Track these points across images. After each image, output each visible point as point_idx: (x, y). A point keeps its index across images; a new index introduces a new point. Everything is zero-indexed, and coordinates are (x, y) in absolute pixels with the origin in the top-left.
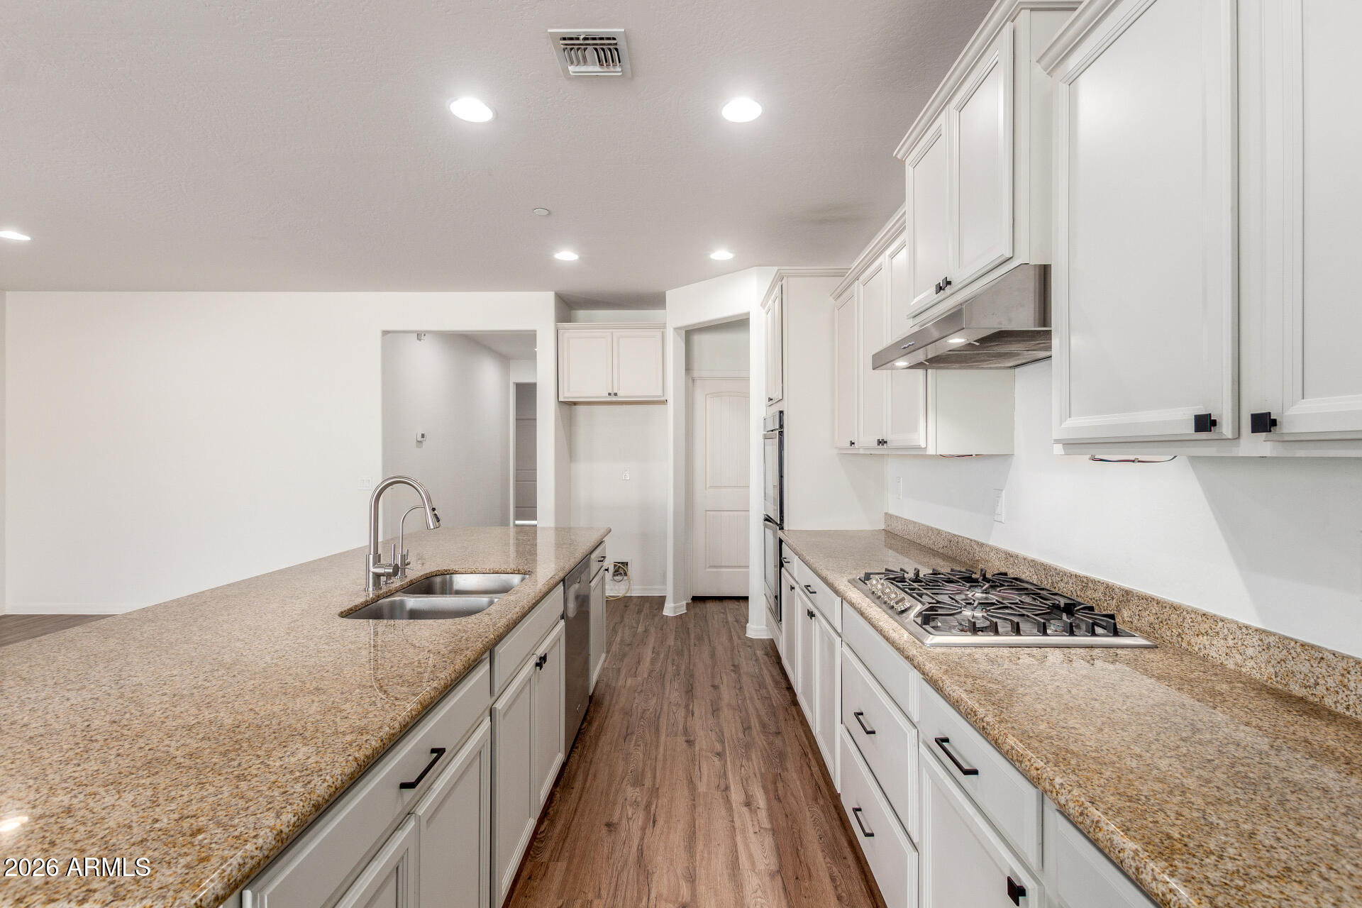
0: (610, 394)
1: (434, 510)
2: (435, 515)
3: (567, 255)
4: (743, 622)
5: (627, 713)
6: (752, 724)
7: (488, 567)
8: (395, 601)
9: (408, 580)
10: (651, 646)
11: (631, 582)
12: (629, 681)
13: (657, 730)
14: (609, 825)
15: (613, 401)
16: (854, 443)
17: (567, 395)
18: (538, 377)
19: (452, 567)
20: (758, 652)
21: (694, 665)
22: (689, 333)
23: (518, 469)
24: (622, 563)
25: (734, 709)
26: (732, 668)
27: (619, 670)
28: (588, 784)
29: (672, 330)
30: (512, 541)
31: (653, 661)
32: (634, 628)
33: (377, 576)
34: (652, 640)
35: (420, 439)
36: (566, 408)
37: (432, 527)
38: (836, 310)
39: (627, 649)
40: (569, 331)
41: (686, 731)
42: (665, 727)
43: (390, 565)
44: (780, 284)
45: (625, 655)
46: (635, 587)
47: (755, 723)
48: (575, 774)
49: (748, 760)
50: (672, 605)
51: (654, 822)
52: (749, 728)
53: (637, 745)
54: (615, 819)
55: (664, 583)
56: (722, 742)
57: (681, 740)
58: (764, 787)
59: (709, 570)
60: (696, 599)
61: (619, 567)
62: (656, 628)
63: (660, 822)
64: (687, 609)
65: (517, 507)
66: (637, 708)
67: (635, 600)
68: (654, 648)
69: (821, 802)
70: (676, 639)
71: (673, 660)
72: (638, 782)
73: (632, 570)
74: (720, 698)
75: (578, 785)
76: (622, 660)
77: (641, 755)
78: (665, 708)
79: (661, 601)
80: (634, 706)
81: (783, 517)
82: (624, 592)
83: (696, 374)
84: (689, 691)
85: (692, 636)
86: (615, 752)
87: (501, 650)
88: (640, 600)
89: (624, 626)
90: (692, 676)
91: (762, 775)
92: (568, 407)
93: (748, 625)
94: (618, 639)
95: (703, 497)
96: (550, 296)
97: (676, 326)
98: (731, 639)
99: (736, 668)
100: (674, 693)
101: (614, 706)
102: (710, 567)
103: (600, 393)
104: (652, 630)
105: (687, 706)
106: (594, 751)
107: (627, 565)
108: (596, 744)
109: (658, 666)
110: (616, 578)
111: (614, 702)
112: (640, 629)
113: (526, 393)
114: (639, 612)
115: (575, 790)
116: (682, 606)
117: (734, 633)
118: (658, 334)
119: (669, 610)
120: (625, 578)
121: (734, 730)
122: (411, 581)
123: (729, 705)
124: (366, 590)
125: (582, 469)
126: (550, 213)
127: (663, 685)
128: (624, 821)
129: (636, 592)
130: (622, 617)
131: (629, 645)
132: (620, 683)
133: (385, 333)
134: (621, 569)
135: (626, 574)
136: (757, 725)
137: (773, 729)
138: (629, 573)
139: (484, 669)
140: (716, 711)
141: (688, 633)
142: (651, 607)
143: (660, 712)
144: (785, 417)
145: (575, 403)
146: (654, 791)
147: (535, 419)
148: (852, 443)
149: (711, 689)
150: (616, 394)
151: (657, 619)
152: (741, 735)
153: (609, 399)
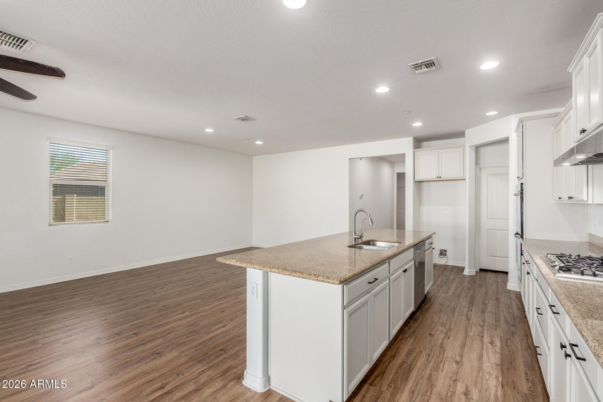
0: (437, 177)
1: (371, 219)
2: (372, 221)
3: (417, 124)
4: (505, 282)
5: (441, 305)
6: (501, 320)
7: (387, 240)
8: (360, 246)
9: (363, 241)
10: (455, 285)
11: (448, 259)
12: (443, 295)
13: (454, 312)
14: (430, 334)
15: (439, 179)
16: (561, 198)
17: (418, 178)
18: (406, 171)
19: (376, 239)
20: (512, 295)
21: (476, 295)
22: (478, 148)
23: (398, 209)
24: (444, 250)
25: (492, 313)
26: (495, 299)
27: (439, 290)
28: (423, 321)
29: (468, 147)
30: (395, 234)
31: (455, 290)
32: (448, 277)
33: (355, 238)
34: (456, 283)
35: (361, 196)
36: (417, 183)
37: (371, 225)
38: (555, 134)
39: (444, 284)
40: (419, 152)
41: (467, 315)
42: (457, 312)
43: (359, 235)
44: (521, 124)
45: (442, 286)
46: (450, 261)
47: (502, 320)
48: (418, 318)
49: (495, 331)
50: (468, 270)
51: (448, 338)
52: (499, 321)
53: (444, 315)
54: (433, 333)
55: (464, 261)
56: (484, 322)
57: (464, 318)
58: (501, 341)
59: (489, 257)
60: (481, 270)
61: (443, 252)
62: (459, 278)
63: (451, 338)
64: (476, 274)
65: (397, 225)
66: (446, 304)
67: (450, 267)
68: (456, 285)
69: (529, 352)
70: (468, 284)
71: (466, 291)
72: (443, 325)
73: (448, 253)
74: (486, 308)
75: (419, 321)
76: (441, 287)
77: (446, 319)
78: (459, 306)
79: (463, 269)
80: (445, 303)
81: (523, 232)
82: (445, 263)
83: (481, 166)
84: (472, 303)
85: (477, 284)
86: (435, 315)
87: (392, 261)
88: (452, 267)
89: (444, 276)
90: (474, 298)
91: (501, 337)
92: (419, 183)
93: (508, 283)
94: (440, 280)
95: (485, 223)
96: (411, 139)
97: (470, 146)
98: (498, 288)
99: (497, 299)
100: (464, 302)
101: (436, 301)
102: (490, 256)
103: (433, 176)
104: (457, 279)
105: (469, 308)
106: (426, 313)
107: (446, 251)
108: (427, 311)
109: (458, 292)
110: (441, 256)
111: (436, 300)
112: (451, 278)
113: (401, 177)
114: (452, 271)
115: (418, 322)
116: (473, 271)
117: (500, 285)
118: (462, 150)
119: (466, 272)
120: (445, 256)
121: (490, 320)
122: (364, 241)
123: (490, 311)
124: (352, 242)
125: (425, 209)
126: (410, 112)
127: (459, 298)
128: (436, 334)
129: (451, 263)
130: (443, 272)
131: (444, 283)
132: (439, 295)
133: (350, 159)
134: (443, 253)
135: (445, 255)
136: (503, 321)
137: (511, 323)
138: (447, 255)
139: (387, 264)
140: (483, 311)
141: (475, 283)
142: (458, 270)
143: (456, 308)
144: (524, 186)
145: (422, 181)
146: (450, 330)
147: (405, 187)
148: (560, 198)
149: (483, 304)
150: (440, 177)
151: (459, 275)
152: (494, 322)
153: (437, 179)
